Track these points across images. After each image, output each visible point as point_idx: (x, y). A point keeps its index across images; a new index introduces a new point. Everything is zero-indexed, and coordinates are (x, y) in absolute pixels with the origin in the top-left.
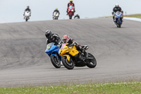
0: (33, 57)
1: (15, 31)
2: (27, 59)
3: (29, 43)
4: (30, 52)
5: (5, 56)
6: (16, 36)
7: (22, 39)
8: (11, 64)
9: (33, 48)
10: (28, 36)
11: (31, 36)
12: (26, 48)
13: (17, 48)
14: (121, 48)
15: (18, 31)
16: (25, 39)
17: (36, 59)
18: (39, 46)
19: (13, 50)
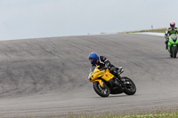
0: (34, 83)
1: (12, 51)
2: (27, 85)
3: (29, 66)
4: (32, 77)
6: (13, 57)
8: (7, 92)
9: (35, 72)
10: (28, 57)
11: (32, 57)
12: (26, 72)
13: (15, 72)
14: (146, 71)
15: (16, 51)
16: (25, 61)
17: (39, 86)
18: (42, 69)
19: (10, 74)
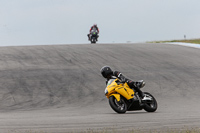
0: (51, 96)
1: (27, 58)
2: (43, 97)
3: (46, 76)
4: (48, 88)
5: (11, 93)
6: (28, 65)
7: (36, 70)
8: (20, 104)
9: (52, 83)
10: (45, 66)
11: (49, 66)
12: (41, 83)
13: (29, 82)
14: (177, 86)
15: (31, 58)
16: (41, 70)
17: (55, 98)
18: (60, 80)
19: (23, 84)
